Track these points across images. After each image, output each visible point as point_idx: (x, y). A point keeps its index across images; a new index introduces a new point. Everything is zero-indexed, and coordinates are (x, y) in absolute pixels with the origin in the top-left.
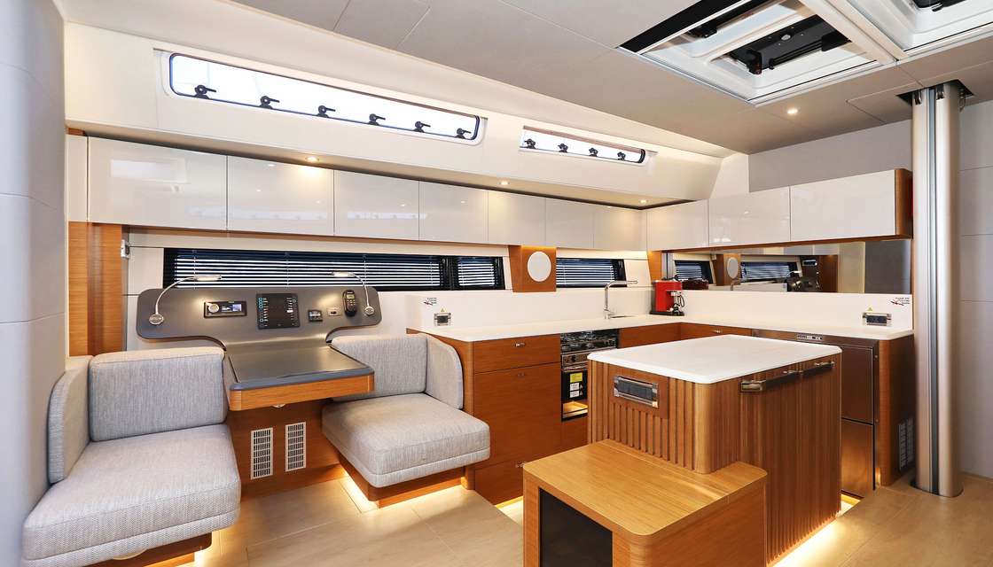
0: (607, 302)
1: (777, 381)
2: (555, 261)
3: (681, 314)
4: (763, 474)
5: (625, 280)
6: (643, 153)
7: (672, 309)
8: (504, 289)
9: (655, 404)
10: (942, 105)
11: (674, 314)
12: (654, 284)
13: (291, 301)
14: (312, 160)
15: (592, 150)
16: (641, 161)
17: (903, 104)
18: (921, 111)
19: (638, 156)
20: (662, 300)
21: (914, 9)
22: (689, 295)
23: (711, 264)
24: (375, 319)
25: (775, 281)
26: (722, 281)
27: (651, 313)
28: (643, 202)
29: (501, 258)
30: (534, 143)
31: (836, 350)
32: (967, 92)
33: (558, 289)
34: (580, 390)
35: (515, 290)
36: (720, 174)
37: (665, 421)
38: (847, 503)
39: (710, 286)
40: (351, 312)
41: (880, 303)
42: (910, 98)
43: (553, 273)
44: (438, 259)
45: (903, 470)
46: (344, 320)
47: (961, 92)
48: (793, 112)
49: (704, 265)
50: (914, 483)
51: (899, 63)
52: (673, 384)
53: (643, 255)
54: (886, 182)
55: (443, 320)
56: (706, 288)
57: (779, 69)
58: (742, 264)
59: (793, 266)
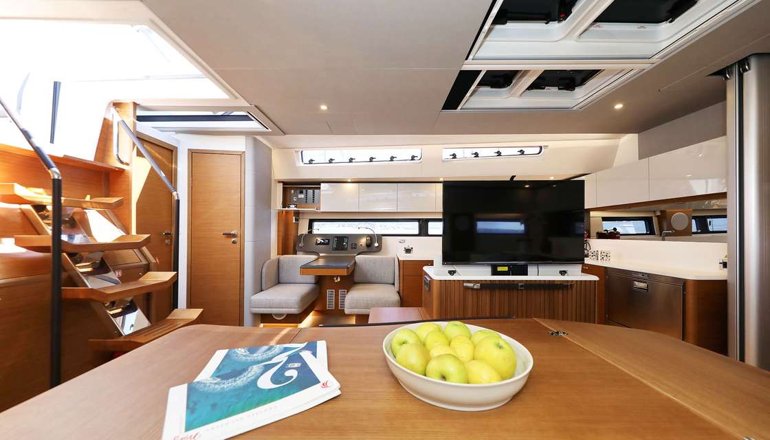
6: (541, 148)
13: (346, 240)
14: (349, 180)
15: (497, 152)
16: (540, 152)
19: (536, 150)
24: (379, 249)
30: (456, 155)
40: (369, 245)
44: (418, 220)
46: (366, 249)
48: (619, 106)
51: (655, 65)
55: (408, 251)
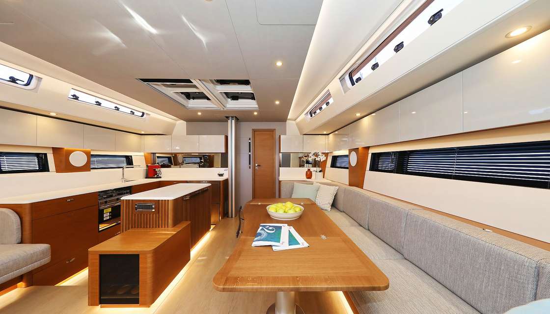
0: (123, 174)
1: (194, 195)
2: (90, 156)
3: (160, 177)
4: (190, 222)
5: (133, 165)
6: (143, 114)
7: (156, 176)
8: (49, 171)
9: (154, 210)
10: (233, 121)
11: (157, 178)
12: (147, 166)
15: (116, 107)
16: (142, 116)
17: (226, 118)
18: (229, 121)
19: (141, 114)
20: (151, 172)
21: (227, 98)
22: (163, 170)
23: (172, 158)
25: (195, 163)
26: (177, 164)
27: (146, 178)
28: (143, 133)
29: (45, 155)
30: (78, 97)
31: (210, 184)
32: (238, 120)
33: (91, 170)
34: (110, 216)
35: (58, 171)
36: (176, 126)
37: (157, 215)
38: (212, 227)
39: (172, 166)
41: (222, 170)
42: (227, 117)
43: (89, 162)
45: (225, 214)
47: (237, 120)
48: (199, 114)
49: (169, 158)
50: (228, 217)
51: (224, 110)
52: (160, 202)
53: (142, 154)
54: (223, 137)
56: (171, 167)
57: (195, 100)
58: (184, 157)
59: (201, 159)
